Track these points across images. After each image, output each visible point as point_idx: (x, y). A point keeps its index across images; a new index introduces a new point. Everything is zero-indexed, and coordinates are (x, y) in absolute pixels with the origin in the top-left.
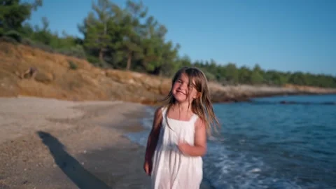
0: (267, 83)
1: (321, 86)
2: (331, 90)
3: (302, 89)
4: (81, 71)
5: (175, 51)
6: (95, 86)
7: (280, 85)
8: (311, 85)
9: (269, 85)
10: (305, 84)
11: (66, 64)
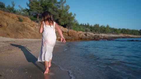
0: (112, 33)
1: (134, 34)
2: (139, 36)
3: (127, 35)
4: (24, 23)
5: (73, 17)
6: (32, 31)
7: (117, 34)
8: (130, 34)
9: (113, 34)
10: (128, 34)
11: (17, 18)
